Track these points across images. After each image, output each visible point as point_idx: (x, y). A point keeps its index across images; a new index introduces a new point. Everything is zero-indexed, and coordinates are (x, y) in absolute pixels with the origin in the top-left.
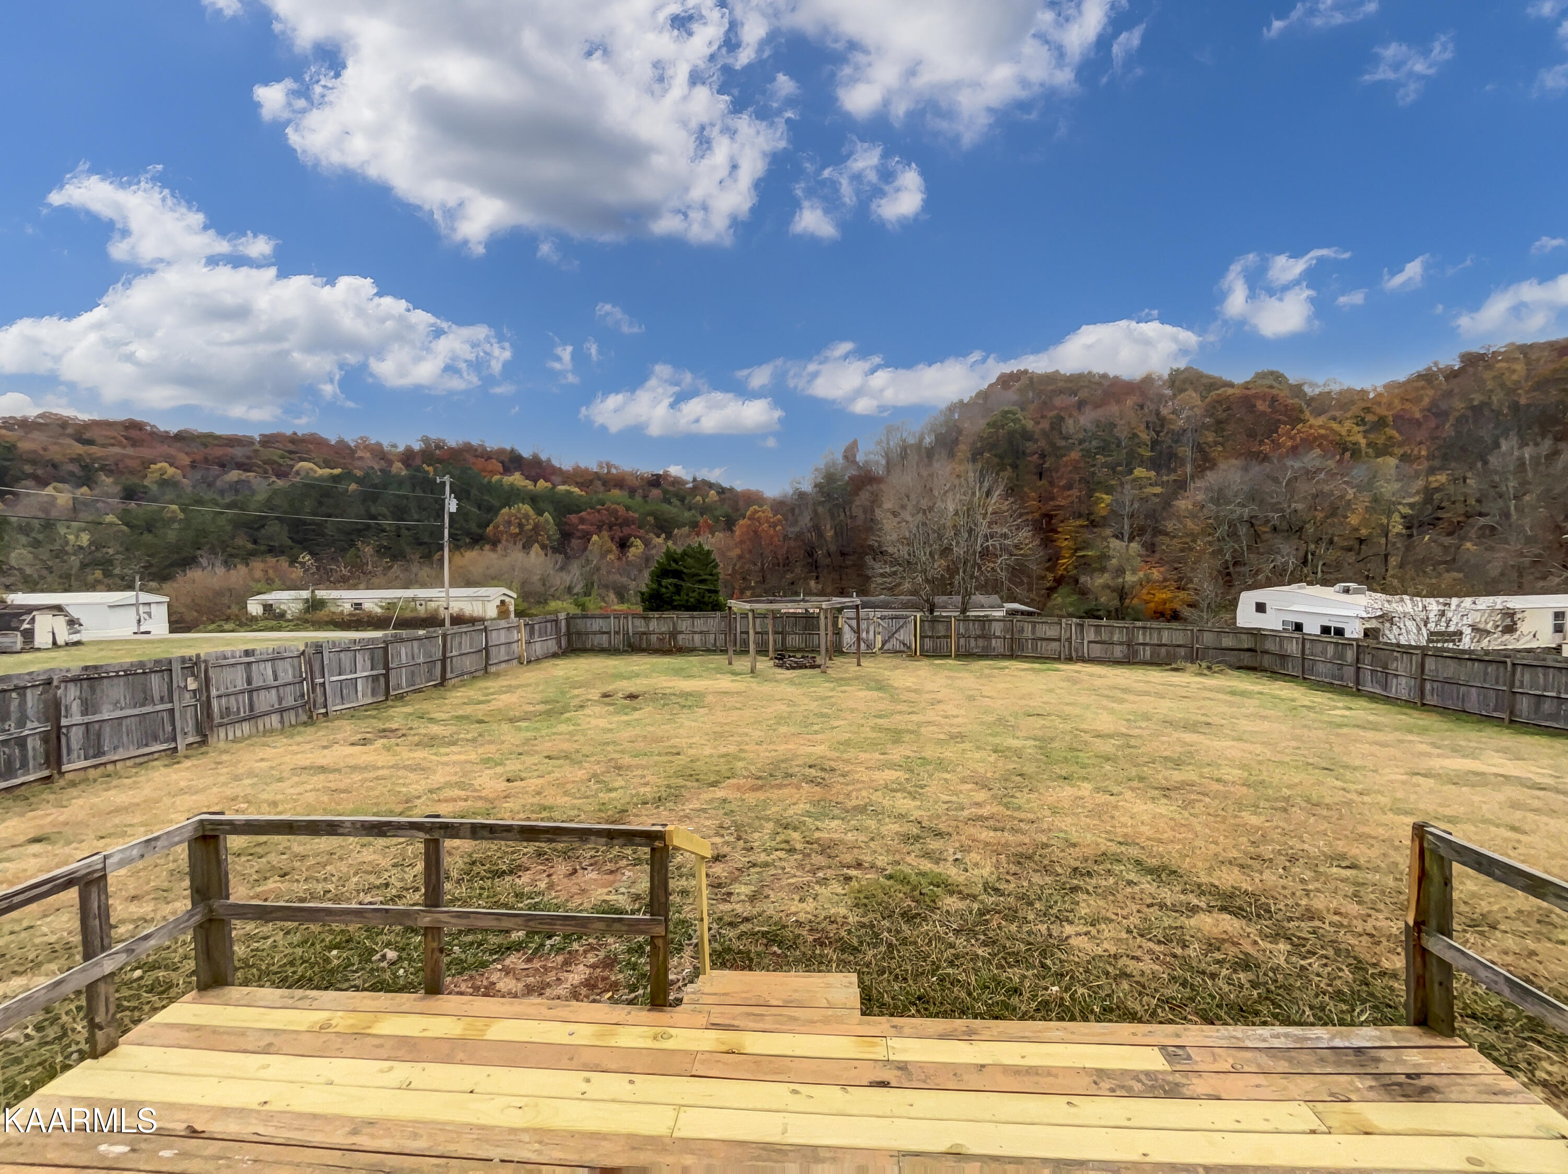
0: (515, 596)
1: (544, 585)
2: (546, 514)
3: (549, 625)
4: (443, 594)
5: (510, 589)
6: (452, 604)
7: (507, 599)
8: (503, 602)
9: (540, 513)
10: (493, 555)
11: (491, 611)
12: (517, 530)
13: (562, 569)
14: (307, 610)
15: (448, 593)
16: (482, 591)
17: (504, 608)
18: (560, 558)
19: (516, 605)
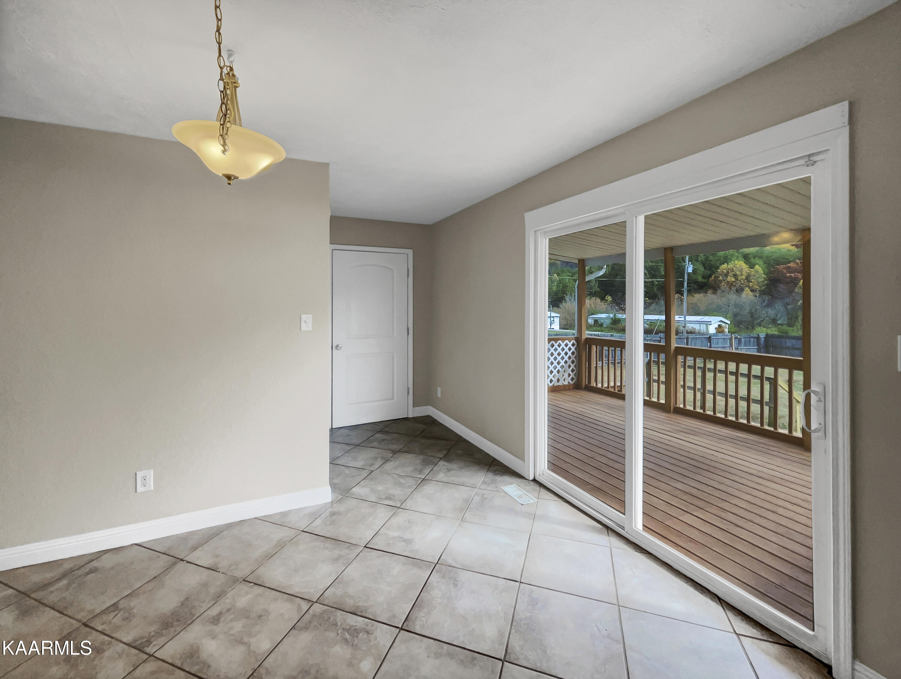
0: (729, 322)
1: (752, 316)
2: (757, 267)
3: (752, 339)
4: (683, 319)
5: (726, 318)
6: (688, 325)
7: (723, 324)
8: (719, 326)
9: (752, 266)
10: (713, 296)
11: (712, 330)
12: (733, 279)
13: (768, 306)
14: (612, 323)
15: (685, 318)
16: (706, 318)
17: (721, 330)
18: (767, 298)
19: (729, 328)
